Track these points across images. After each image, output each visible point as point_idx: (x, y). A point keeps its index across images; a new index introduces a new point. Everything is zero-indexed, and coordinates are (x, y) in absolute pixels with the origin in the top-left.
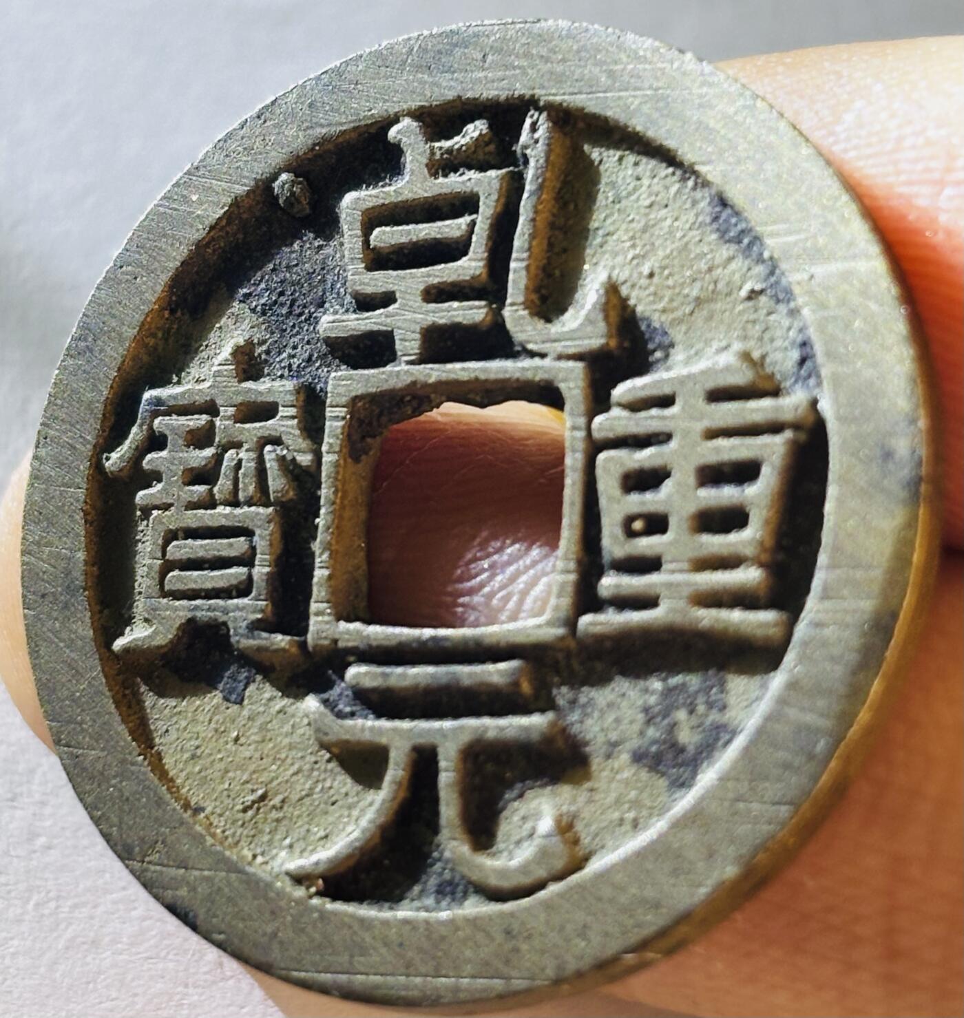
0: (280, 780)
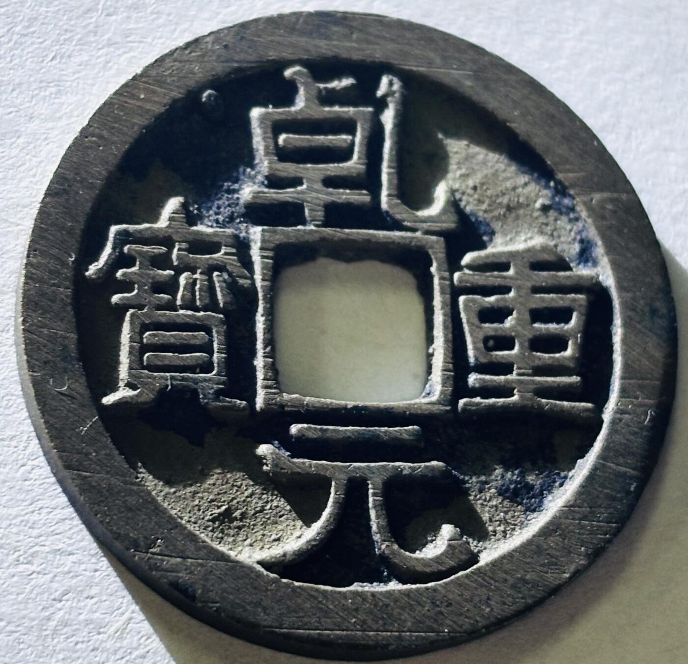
0: (238, 500)
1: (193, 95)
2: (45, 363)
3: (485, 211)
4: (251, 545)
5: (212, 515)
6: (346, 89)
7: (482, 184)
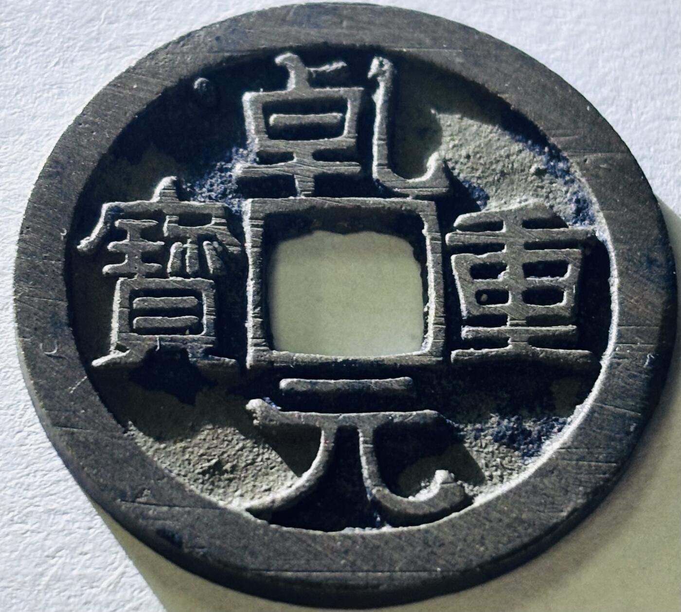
0: (229, 453)
1: (185, 84)
2: (36, 329)
3: (479, 178)
4: (242, 496)
5: (202, 468)
6: (336, 71)
7: (476, 153)
